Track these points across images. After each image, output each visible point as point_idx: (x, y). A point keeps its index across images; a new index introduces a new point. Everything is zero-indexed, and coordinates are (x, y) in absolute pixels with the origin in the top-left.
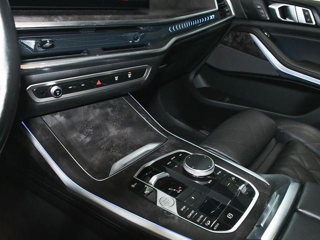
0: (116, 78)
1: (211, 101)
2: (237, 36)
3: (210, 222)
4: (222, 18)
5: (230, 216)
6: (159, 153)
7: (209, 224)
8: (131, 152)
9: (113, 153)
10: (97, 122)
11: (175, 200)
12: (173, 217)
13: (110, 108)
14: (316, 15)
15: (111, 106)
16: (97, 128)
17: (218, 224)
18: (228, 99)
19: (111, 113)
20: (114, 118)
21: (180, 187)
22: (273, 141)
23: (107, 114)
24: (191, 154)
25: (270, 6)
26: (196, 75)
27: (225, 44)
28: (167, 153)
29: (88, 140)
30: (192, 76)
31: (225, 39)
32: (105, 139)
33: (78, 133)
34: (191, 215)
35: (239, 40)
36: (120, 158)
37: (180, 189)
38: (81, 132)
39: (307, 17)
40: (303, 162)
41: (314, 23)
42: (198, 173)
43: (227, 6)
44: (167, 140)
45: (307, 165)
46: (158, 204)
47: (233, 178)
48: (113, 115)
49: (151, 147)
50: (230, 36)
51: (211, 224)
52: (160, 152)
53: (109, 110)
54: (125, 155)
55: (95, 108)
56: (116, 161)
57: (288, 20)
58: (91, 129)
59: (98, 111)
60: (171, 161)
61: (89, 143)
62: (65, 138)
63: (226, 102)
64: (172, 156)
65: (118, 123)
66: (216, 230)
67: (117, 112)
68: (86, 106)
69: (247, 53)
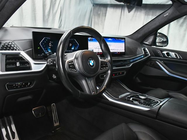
0: (118, 74)
2: (151, 63)
4: (146, 57)
11: (138, 102)
14: (179, 55)
25: (163, 52)
26: (136, 77)
27: (147, 65)
28: (133, 95)
30: (134, 77)
31: (147, 64)
34: (143, 104)
35: (152, 64)
39: (176, 56)
41: (179, 58)
42: (143, 97)
43: (147, 52)
44: (132, 92)
46: (134, 103)
50: (149, 62)
52: (131, 94)
57: (170, 57)
69: (156, 68)
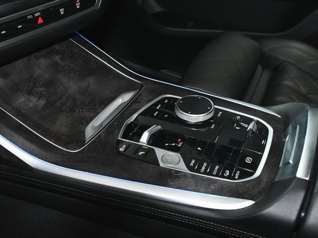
0: (62, 11)
1: (172, 29)
3: (228, 171)
5: (249, 160)
6: (139, 104)
7: (228, 174)
8: (103, 109)
9: (81, 113)
10: (46, 77)
11: (179, 155)
12: (184, 175)
13: (57, 54)
15: (58, 52)
16: (49, 84)
17: (238, 172)
18: (192, 24)
19: (60, 62)
20: (67, 68)
21: (180, 140)
22: (259, 68)
23: (56, 64)
24: (180, 98)
28: (149, 101)
29: (42, 102)
32: (64, 97)
33: (26, 96)
34: (203, 168)
36: (91, 119)
37: (181, 142)
38: (30, 93)
40: (298, 86)
44: (142, 86)
45: (303, 90)
46: (162, 165)
47: (238, 118)
48: (64, 64)
49: (126, 97)
51: (230, 173)
52: (140, 102)
53: (57, 58)
54: (96, 113)
55: (37, 58)
56: (88, 124)
58: (41, 87)
59: (43, 62)
60: (157, 110)
61: (45, 107)
62: (10, 104)
63: (191, 28)
64: (156, 104)
65: (75, 74)
66: (239, 179)
67: (69, 60)
68: (26, 58)
